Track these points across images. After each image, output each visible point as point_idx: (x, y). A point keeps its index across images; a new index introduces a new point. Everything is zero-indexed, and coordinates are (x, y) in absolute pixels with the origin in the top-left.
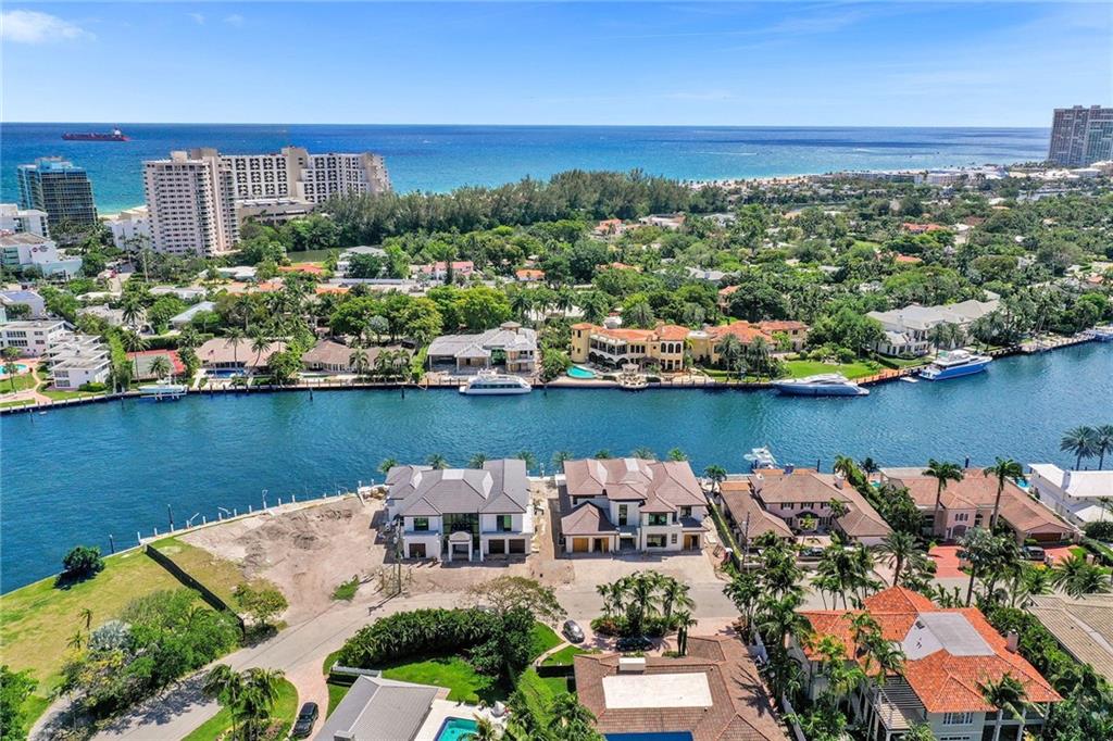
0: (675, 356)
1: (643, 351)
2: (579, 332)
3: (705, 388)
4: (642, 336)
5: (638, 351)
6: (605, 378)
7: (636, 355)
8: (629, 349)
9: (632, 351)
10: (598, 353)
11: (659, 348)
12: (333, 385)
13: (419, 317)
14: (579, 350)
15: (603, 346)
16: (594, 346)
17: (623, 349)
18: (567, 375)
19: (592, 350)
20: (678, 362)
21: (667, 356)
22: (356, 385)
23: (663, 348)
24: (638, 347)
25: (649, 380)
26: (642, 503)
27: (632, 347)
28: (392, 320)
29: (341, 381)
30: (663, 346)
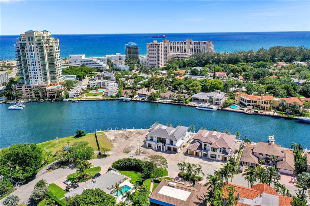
0: (266, 105)
1: (256, 102)
2: (237, 95)
3: (273, 117)
4: (257, 98)
5: (254, 103)
6: (241, 109)
7: (253, 104)
8: (251, 101)
9: (252, 102)
10: (242, 102)
11: (261, 102)
12: (164, 102)
13: (194, 87)
14: (237, 100)
15: (243, 100)
16: (241, 100)
17: (249, 101)
18: (230, 107)
19: (241, 101)
20: (267, 107)
21: (263, 105)
22: (170, 103)
23: (262, 103)
24: (254, 101)
25: (255, 112)
26: (211, 144)
27: (253, 101)
28: (186, 86)
29: (166, 102)
30: (262, 102)
